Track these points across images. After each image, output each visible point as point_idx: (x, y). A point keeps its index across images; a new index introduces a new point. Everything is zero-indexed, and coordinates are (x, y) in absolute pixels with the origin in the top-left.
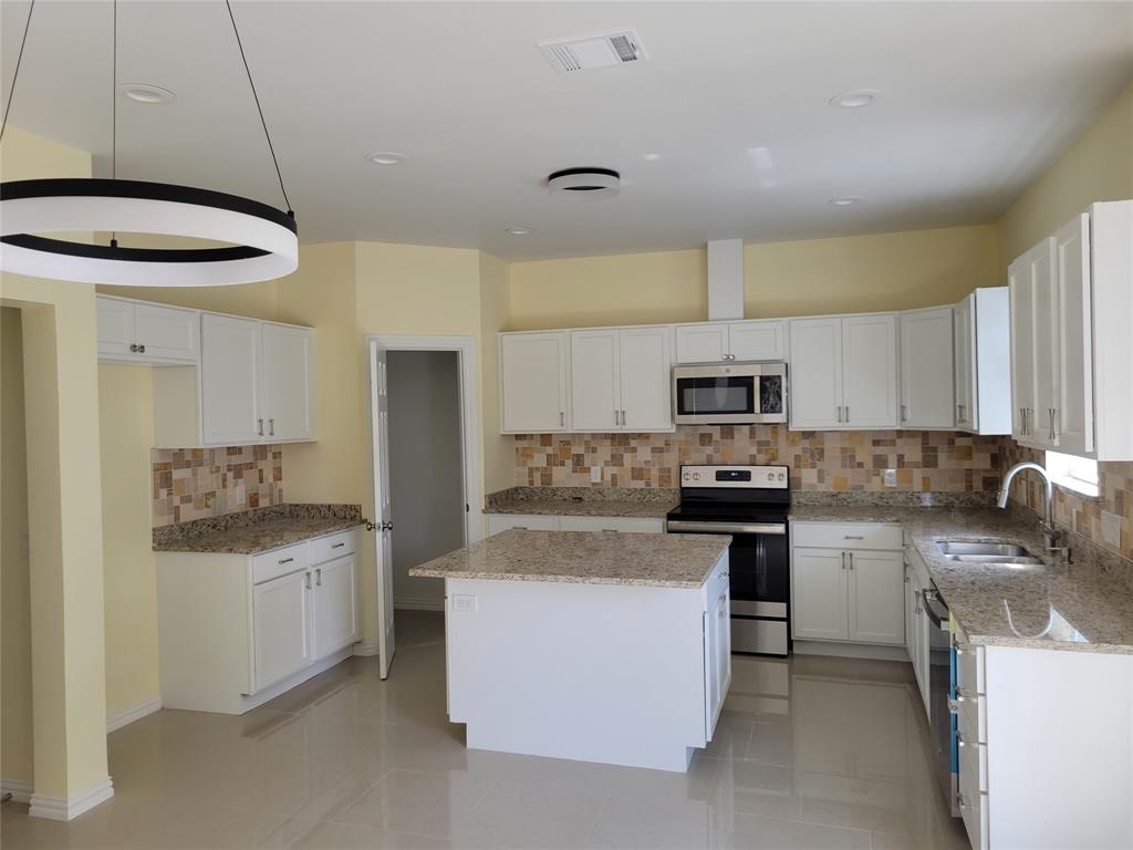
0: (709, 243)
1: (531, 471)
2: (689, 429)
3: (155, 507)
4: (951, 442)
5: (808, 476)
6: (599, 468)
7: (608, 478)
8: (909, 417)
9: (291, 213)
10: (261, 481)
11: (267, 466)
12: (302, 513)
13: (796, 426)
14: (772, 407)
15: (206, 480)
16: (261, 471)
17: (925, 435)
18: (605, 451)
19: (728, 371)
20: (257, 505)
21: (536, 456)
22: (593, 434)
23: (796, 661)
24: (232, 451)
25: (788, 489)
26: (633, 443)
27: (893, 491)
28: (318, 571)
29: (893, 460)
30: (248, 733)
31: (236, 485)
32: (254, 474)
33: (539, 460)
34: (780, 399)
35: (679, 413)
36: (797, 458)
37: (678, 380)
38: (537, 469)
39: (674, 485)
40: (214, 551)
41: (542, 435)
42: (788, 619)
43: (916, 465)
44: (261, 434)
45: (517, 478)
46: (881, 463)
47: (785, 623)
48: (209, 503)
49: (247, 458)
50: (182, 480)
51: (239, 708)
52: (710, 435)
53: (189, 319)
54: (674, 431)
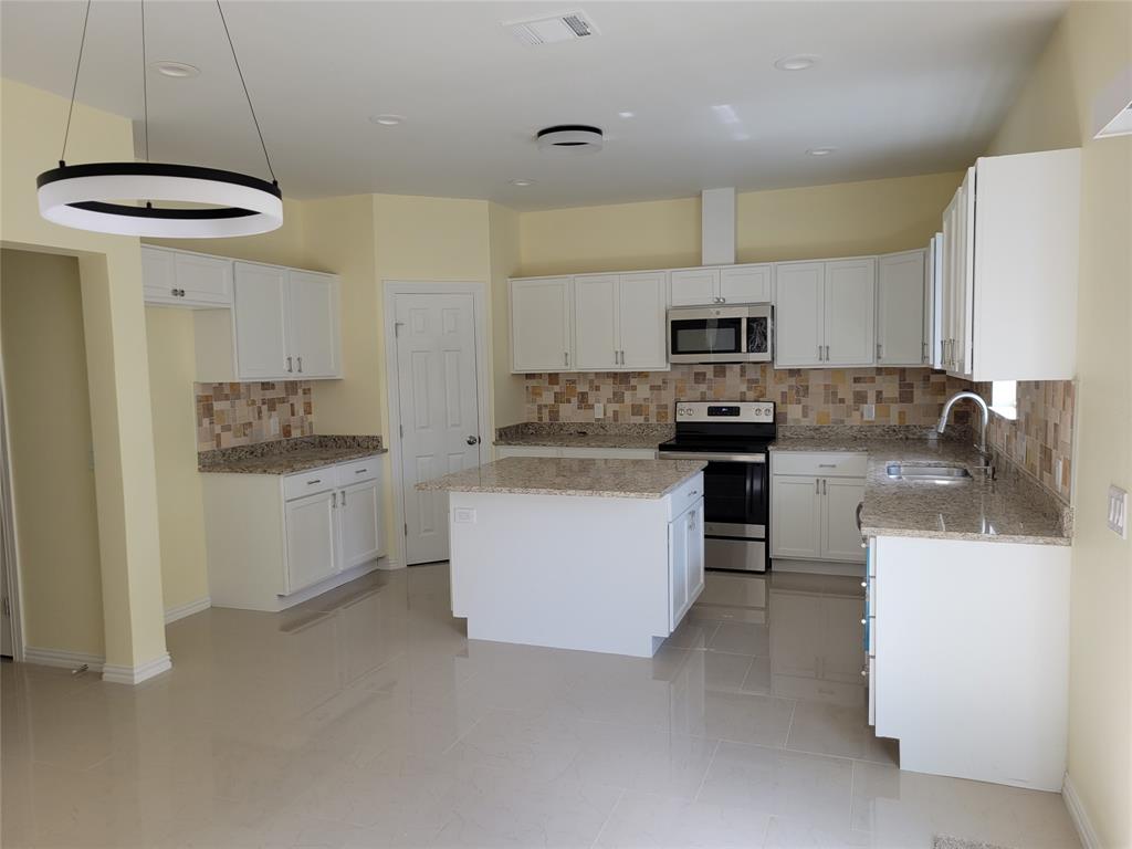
0: (704, 192)
1: (540, 407)
2: (685, 369)
3: (199, 433)
4: (927, 379)
5: (794, 412)
6: (601, 405)
7: (610, 414)
8: (884, 355)
9: (275, 183)
10: (293, 414)
11: (298, 401)
12: (330, 444)
13: (782, 363)
14: (758, 346)
15: (243, 412)
16: (292, 405)
17: (902, 371)
18: (607, 389)
19: (718, 313)
20: (290, 435)
21: (545, 394)
22: (596, 373)
23: (774, 578)
24: (266, 386)
25: (774, 423)
26: (633, 382)
27: (871, 426)
28: (343, 492)
29: (872, 396)
30: (285, 628)
31: (270, 417)
32: (287, 406)
33: (547, 398)
34: (766, 339)
35: (673, 353)
36: (784, 394)
37: (673, 322)
38: (546, 406)
39: (670, 421)
40: (251, 472)
41: (550, 374)
42: (766, 540)
43: (893, 401)
44: (290, 371)
45: (527, 414)
46: (860, 398)
47: (764, 543)
48: (247, 432)
49: (279, 393)
50: (222, 412)
51: (276, 606)
52: (704, 374)
53: (223, 266)
54: (669, 369)
